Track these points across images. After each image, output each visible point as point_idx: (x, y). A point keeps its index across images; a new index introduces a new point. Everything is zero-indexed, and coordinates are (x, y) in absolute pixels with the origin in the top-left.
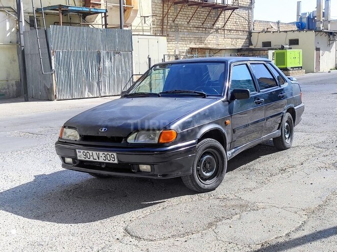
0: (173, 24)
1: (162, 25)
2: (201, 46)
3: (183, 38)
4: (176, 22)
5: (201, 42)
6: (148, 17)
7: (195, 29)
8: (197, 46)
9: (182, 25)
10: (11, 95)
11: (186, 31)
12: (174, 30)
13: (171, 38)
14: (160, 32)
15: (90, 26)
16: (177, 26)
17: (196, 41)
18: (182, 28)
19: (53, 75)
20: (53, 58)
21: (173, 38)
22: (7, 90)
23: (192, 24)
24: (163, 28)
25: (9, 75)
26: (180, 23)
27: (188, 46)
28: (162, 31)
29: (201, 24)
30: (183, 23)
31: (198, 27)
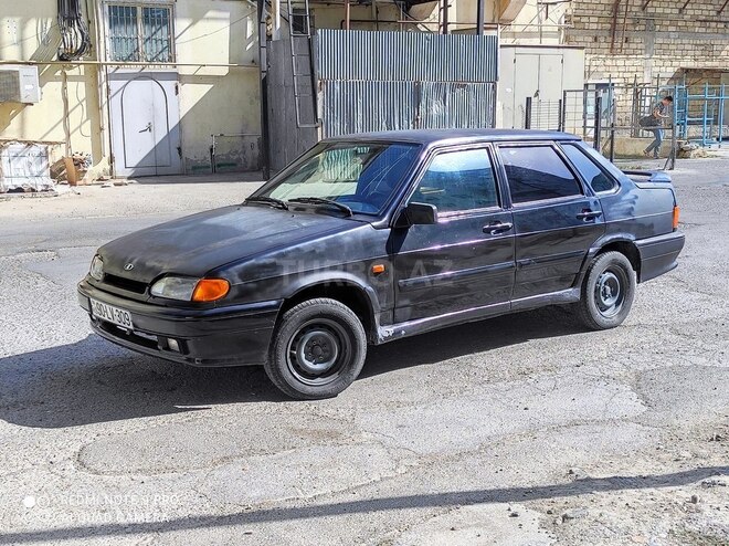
0: (641, 15)
1: (615, 17)
2: (709, 64)
3: (665, 47)
4: (650, 10)
5: (711, 57)
6: (555, 4)
7: (698, 24)
8: (700, 65)
9: (663, 16)
10: (249, 165)
11: (674, 29)
12: (643, 28)
13: (634, 46)
14: (606, 33)
15: (419, 26)
16: (651, 19)
17: (698, 53)
18: (664, 23)
19: (319, 129)
20: (320, 95)
21: (640, 46)
22: (241, 156)
23: (691, 12)
24: (615, 23)
25: (246, 126)
26: (659, 10)
27: (675, 63)
28: (613, 31)
29: (714, 13)
30: (668, 11)
31: (705, 21)
